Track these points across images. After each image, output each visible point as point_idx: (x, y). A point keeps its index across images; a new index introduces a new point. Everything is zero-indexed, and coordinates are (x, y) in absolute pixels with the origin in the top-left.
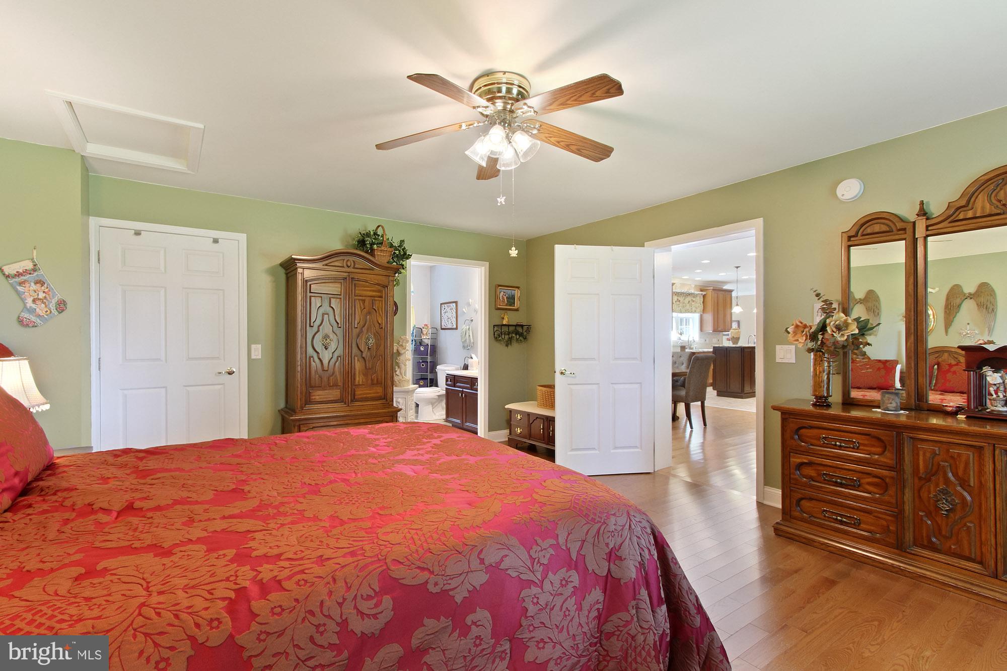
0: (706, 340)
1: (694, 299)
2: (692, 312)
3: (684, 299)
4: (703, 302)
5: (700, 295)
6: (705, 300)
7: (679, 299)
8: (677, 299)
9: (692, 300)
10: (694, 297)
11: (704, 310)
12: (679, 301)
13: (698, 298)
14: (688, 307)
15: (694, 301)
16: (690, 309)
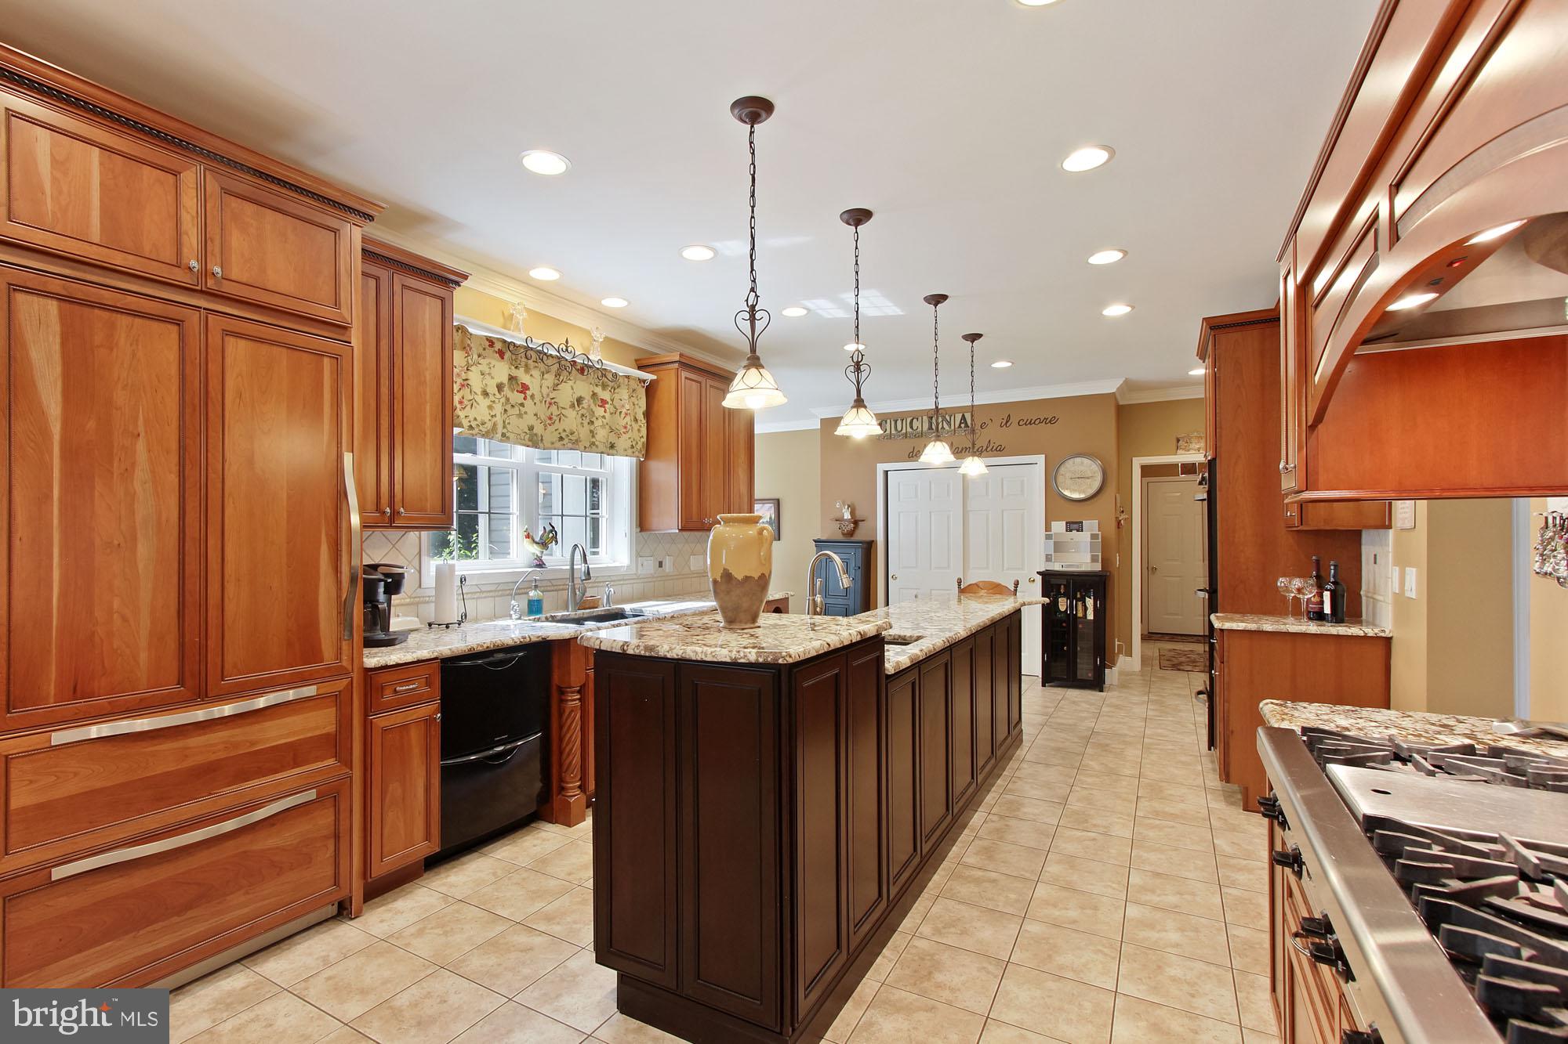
0: (661, 564)
1: (605, 395)
2: (591, 447)
3: (555, 387)
4: (648, 414)
5: (634, 385)
6: (655, 408)
7: (524, 378)
8: (512, 378)
9: (594, 395)
10: (604, 387)
11: (649, 449)
12: (525, 388)
13: (624, 393)
14: (572, 420)
15: (604, 402)
16: (584, 433)
